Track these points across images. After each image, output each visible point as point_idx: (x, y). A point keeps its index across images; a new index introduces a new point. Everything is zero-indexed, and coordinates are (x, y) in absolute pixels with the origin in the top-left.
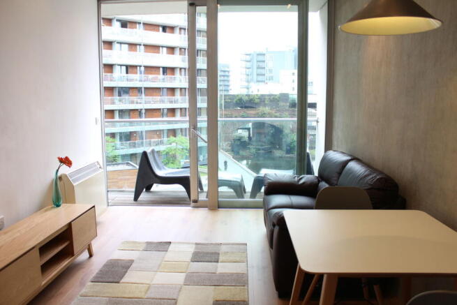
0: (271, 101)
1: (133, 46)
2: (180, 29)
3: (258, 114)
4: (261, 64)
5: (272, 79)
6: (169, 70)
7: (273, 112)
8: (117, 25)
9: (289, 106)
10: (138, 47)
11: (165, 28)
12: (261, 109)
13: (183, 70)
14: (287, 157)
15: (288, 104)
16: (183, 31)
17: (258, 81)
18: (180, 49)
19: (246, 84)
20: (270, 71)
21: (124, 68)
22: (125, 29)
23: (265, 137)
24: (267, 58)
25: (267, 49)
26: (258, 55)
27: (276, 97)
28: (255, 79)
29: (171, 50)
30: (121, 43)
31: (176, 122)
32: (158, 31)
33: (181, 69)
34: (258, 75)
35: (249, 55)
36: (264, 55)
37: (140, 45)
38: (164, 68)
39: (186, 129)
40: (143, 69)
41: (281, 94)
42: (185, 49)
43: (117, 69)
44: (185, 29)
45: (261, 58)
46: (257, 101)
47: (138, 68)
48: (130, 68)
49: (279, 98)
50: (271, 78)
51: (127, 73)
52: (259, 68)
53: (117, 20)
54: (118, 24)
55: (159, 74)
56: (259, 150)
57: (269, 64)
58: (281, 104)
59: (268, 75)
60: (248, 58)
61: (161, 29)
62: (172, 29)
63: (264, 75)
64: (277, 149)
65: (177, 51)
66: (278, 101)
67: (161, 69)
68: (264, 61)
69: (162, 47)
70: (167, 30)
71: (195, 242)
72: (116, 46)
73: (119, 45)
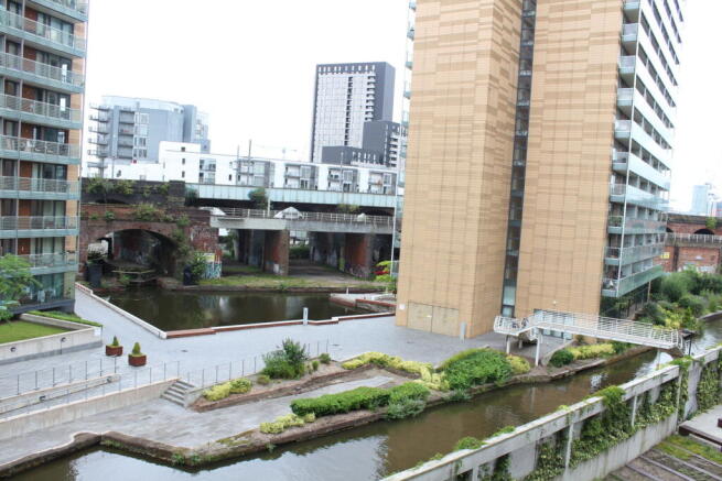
0: (154, 193)
3: (135, 214)
4: (126, 128)
5: (145, 156)
7: (162, 212)
9: (186, 204)
12: (140, 206)
14: (187, 291)
15: (184, 200)
17: (121, 157)
19: (96, 160)
20: (143, 142)
23: (140, 254)
24: (137, 118)
25: (138, 104)
26: (122, 112)
27: (163, 187)
28: (114, 153)
34: (120, 146)
35: (107, 110)
36: (133, 113)
45: (127, 118)
46: (129, 191)
50: (144, 154)
52: (123, 134)
56: (135, 276)
57: (142, 131)
58: (172, 198)
59: (137, 147)
60: (104, 115)
63: (132, 147)
64: (167, 276)
66: (167, 194)
68: (132, 124)
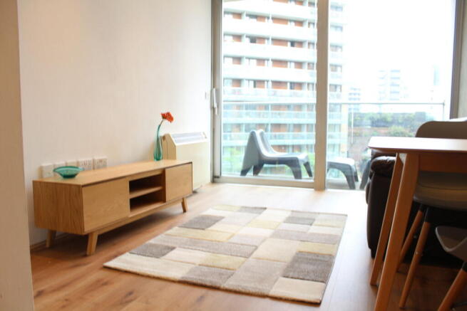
0: (405, 120)
1: (261, 61)
2: (309, 44)
3: (390, 133)
4: (395, 81)
6: (297, 85)
7: (407, 131)
8: (246, 40)
10: (266, 62)
11: (293, 43)
12: (394, 128)
13: (311, 86)
16: (311, 46)
17: (392, 99)
18: (309, 64)
20: (406, 88)
21: (252, 83)
22: (254, 44)
26: (392, 71)
27: (411, 116)
28: (388, 97)
29: (299, 65)
30: (249, 59)
31: (303, 137)
32: (287, 45)
33: (308, 84)
34: (391, 92)
35: (383, 71)
36: (399, 71)
37: (268, 60)
38: (291, 83)
39: (312, 145)
40: (270, 83)
41: (417, 113)
42: (313, 64)
43: (245, 83)
44: (313, 44)
45: (395, 75)
46: (389, 119)
47: (266, 83)
48: (258, 83)
49: (414, 116)
51: (255, 86)
52: (393, 85)
53: (247, 37)
54: (248, 40)
55: (286, 88)
57: (405, 81)
58: (417, 123)
59: (403, 92)
60: (382, 75)
61: (289, 44)
62: (300, 44)
63: (399, 92)
65: (306, 66)
66: (413, 120)
67: (289, 84)
68: (399, 78)
69: (291, 62)
70: (296, 45)
71: (292, 209)
72: (245, 61)
73: (248, 60)
